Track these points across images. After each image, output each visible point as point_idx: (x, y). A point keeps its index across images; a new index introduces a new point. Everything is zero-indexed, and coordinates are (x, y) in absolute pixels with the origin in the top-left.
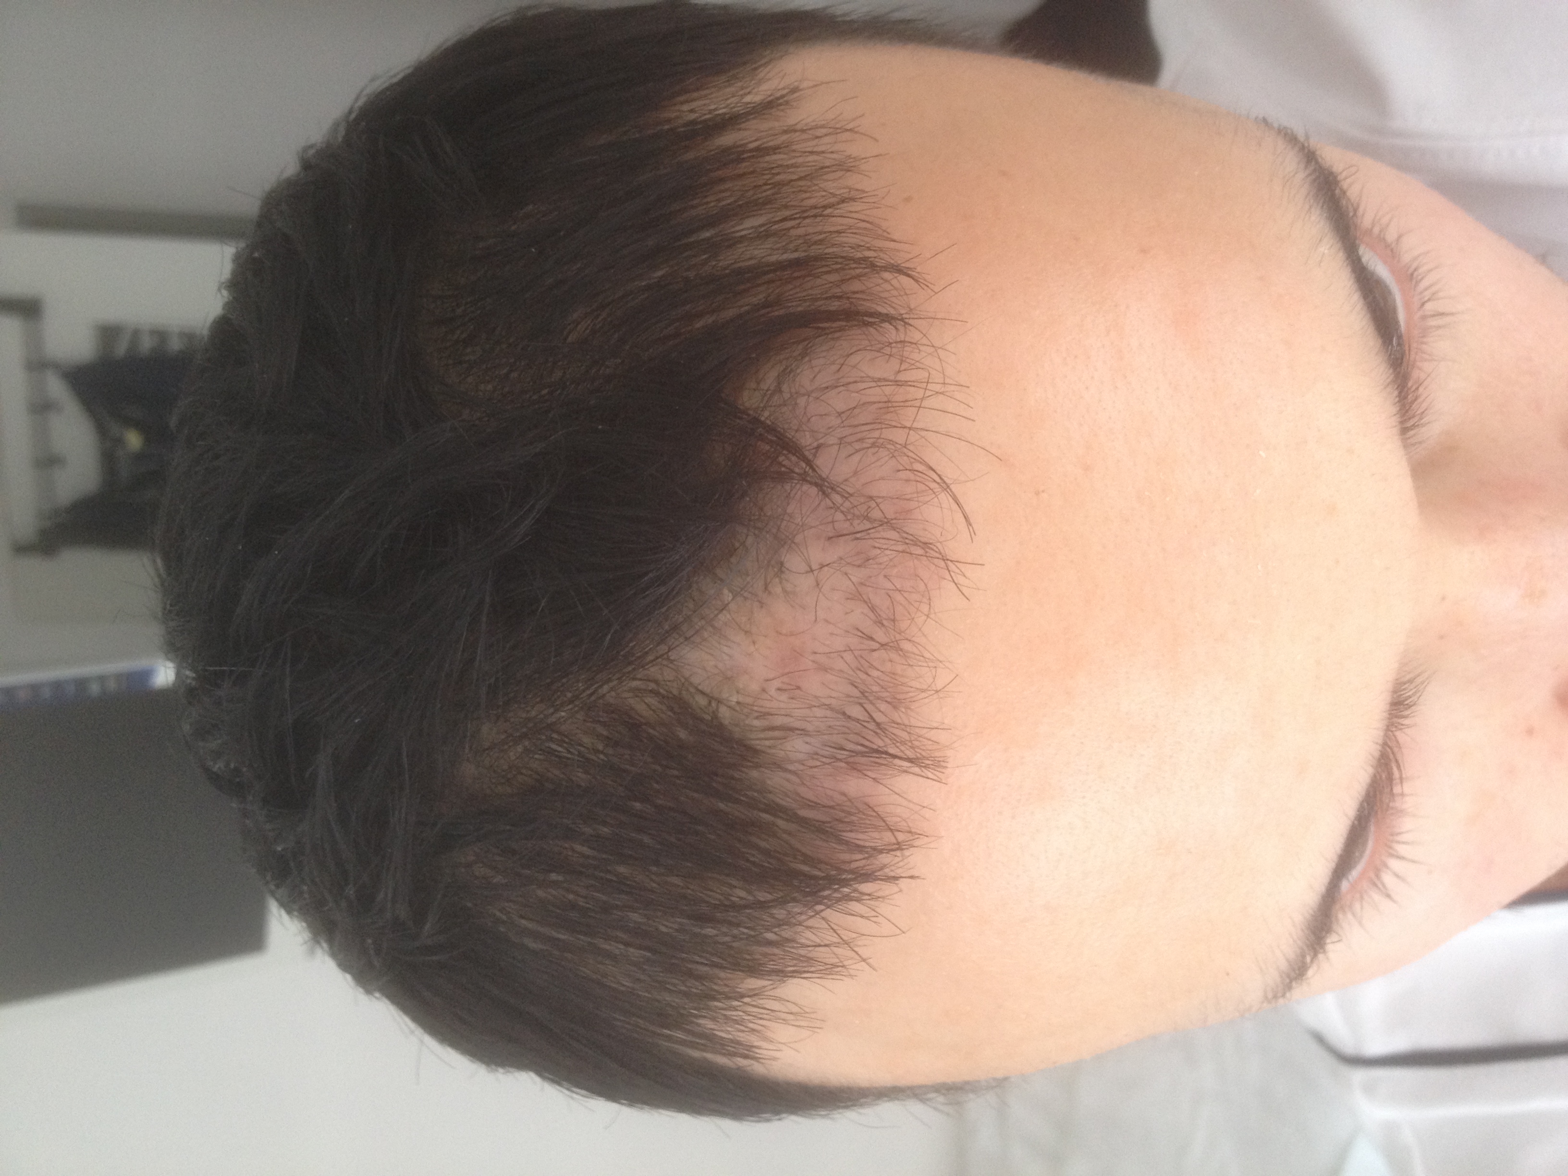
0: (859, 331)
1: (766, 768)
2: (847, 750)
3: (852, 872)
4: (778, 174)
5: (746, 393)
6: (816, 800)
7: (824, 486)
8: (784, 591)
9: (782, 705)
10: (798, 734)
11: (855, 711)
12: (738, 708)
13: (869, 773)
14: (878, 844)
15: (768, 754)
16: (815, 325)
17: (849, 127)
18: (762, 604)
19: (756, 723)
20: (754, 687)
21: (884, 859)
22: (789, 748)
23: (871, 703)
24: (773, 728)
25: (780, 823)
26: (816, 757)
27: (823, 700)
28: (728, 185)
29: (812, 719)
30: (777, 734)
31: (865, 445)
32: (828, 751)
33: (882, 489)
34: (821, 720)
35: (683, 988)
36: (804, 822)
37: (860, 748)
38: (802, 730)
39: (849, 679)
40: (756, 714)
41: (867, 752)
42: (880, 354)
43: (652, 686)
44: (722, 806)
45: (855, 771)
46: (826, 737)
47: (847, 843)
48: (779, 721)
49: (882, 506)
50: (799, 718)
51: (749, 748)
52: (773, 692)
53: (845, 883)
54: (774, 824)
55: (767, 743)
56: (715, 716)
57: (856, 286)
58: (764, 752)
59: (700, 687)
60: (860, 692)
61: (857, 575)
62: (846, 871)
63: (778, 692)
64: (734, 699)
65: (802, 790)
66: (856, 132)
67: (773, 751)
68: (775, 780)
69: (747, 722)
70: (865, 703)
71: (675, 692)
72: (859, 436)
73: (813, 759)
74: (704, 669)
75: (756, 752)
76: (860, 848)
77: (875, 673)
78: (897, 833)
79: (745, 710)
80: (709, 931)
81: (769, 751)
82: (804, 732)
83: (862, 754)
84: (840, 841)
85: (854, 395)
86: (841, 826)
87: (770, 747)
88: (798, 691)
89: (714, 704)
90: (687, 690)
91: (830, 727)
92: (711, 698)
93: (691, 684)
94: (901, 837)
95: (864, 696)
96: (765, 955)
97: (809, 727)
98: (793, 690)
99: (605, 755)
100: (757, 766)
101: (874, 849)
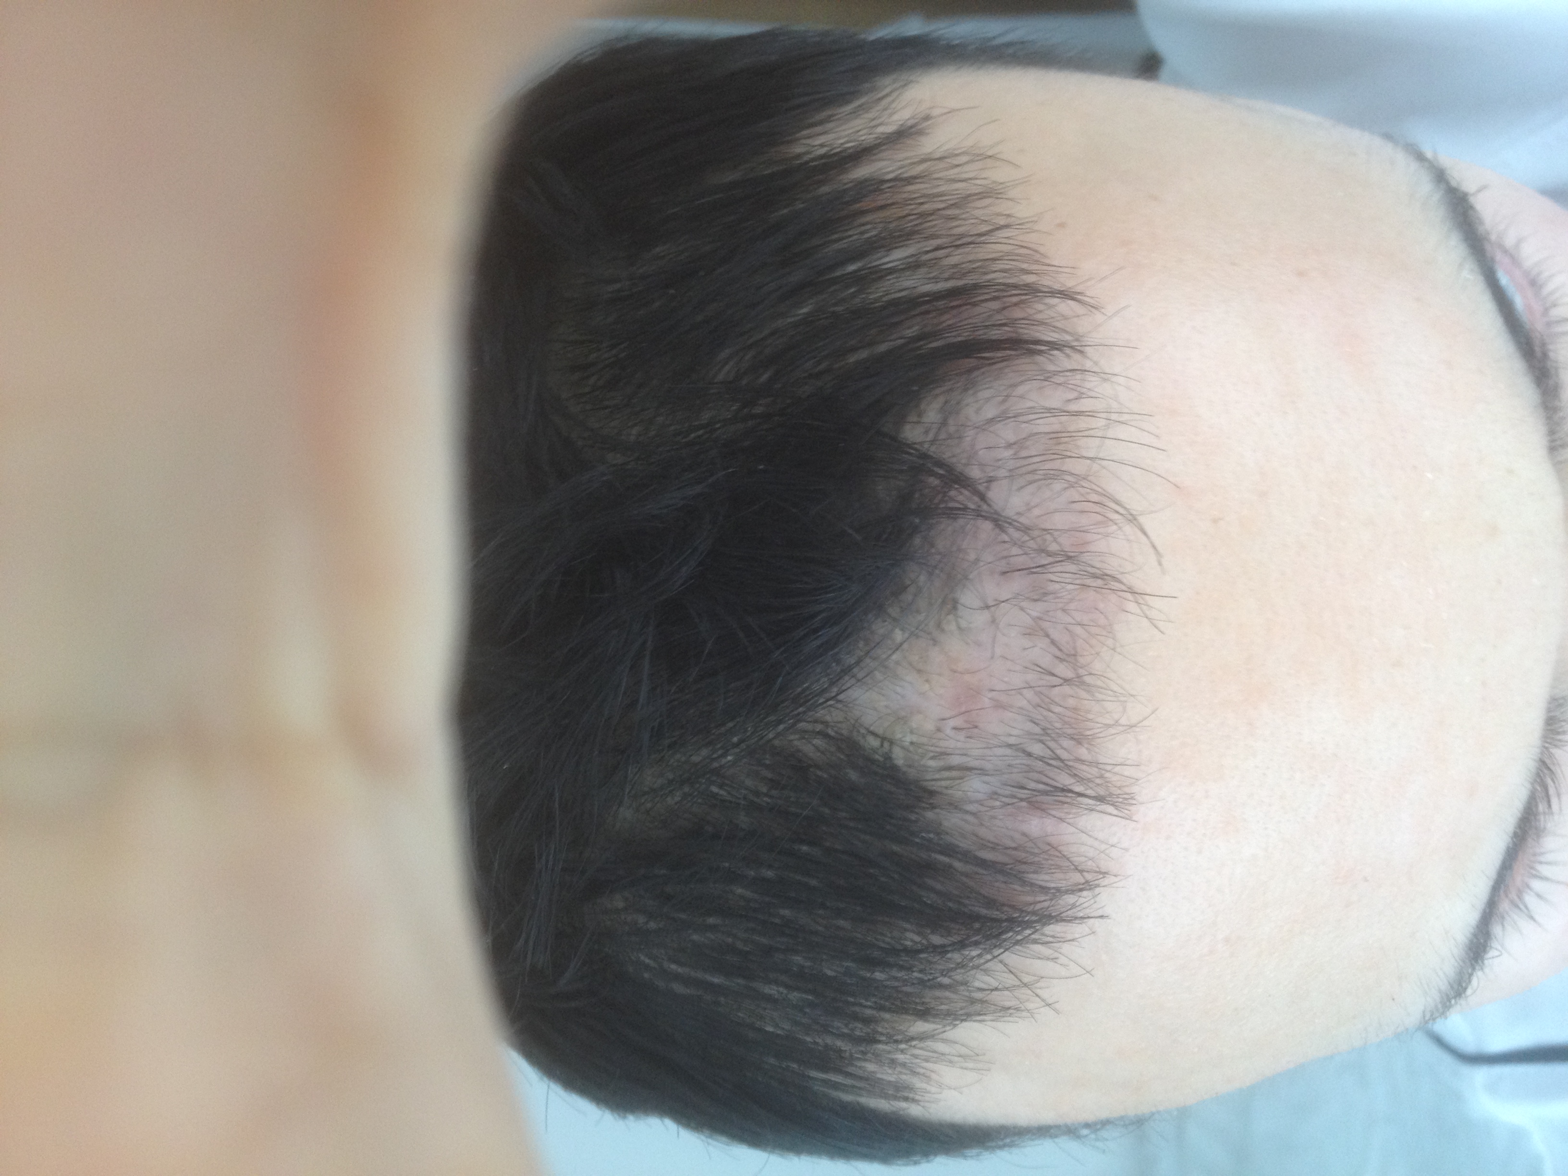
0: (1027, 360)
1: (942, 809)
2: (1029, 789)
3: (1034, 913)
4: (922, 204)
5: (908, 427)
6: (996, 841)
7: (999, 522)
8: (959, 628)
9: (959, 745)
10: (976, 774)
11: (1037, 749)
12: (911, 748)
13: (1053, 812)
14: (1062, 884)
15: (946, 795)
16: (979, 355)
17: (990, 153)
18: (935, 642)
19: (932, 763)
20: (929, 726)
21: (1070, 899)
22: (966, 789)
23: (1054, 740)
24: (950, 768)
25: (957, 864)
26: (996, 797)
27: (1002, 738)
28: (869, 218)
29: (991, 758)
30: (954, 774)
31: (1037, 477)
32: (1008, 791)
33: (1059, 521)
34: (1001, 758)
35: (846, 1031)
36: (983, 863)
37: (1041, 787)
38: (981, 769)
39: (1029, 716)
40: (932, 754)
41: (1051, 791)
42: (1046, 383)
43: (819, 727)
44: (896, 848)
45: (1038, 810)
46: (1006, 776)
47: (1032, 885)
48: (956, 760)
49: (1060, 540)
50: (977, 758)
51: (925, 790)
52: (948, 731)
53: (1028, 925)
54: (950, 866)
55: (943, 783)
56: (888, 757)
57: (1017, 313)
58: (941, 793)
59: (872, 728)
60: (1041, 729)
61: (1036, 610)
62: (1028, 913)
63: (954, 731)
64: (908, 739)
65: (983, 832)
66: (998, 159)
67: (950, 792)
68: (951, 821)
69: (922, 763)
70: (1047, 741)
71: (845, 732)
72: (1030, 468)
73: (992, 798)
74: (875, 709)
75: (932, 793)
76: (1044, 890)
77: (1057, 709)
78: (1085, 874)
79: (920, 751)
80: (878, 975)
81: (945, 791)
82: (982, 772)
83: (1046, 793)
84: (1024, 883)
85: (1024, 425)
86: (1023, 867)
87: (946, 788)
88: (976, 730)
89: (886, 744)
90: (858, 731)
91: (1009, 766)
92: (883, 739)
93: (861, 725)
94: (1089, 876)
95: (1045, 734)
96: (937, 998)
97: (988, 766)
98: (971, 728)
99: (771, 797)
100: (933, 807)
101: (1058, 890)
